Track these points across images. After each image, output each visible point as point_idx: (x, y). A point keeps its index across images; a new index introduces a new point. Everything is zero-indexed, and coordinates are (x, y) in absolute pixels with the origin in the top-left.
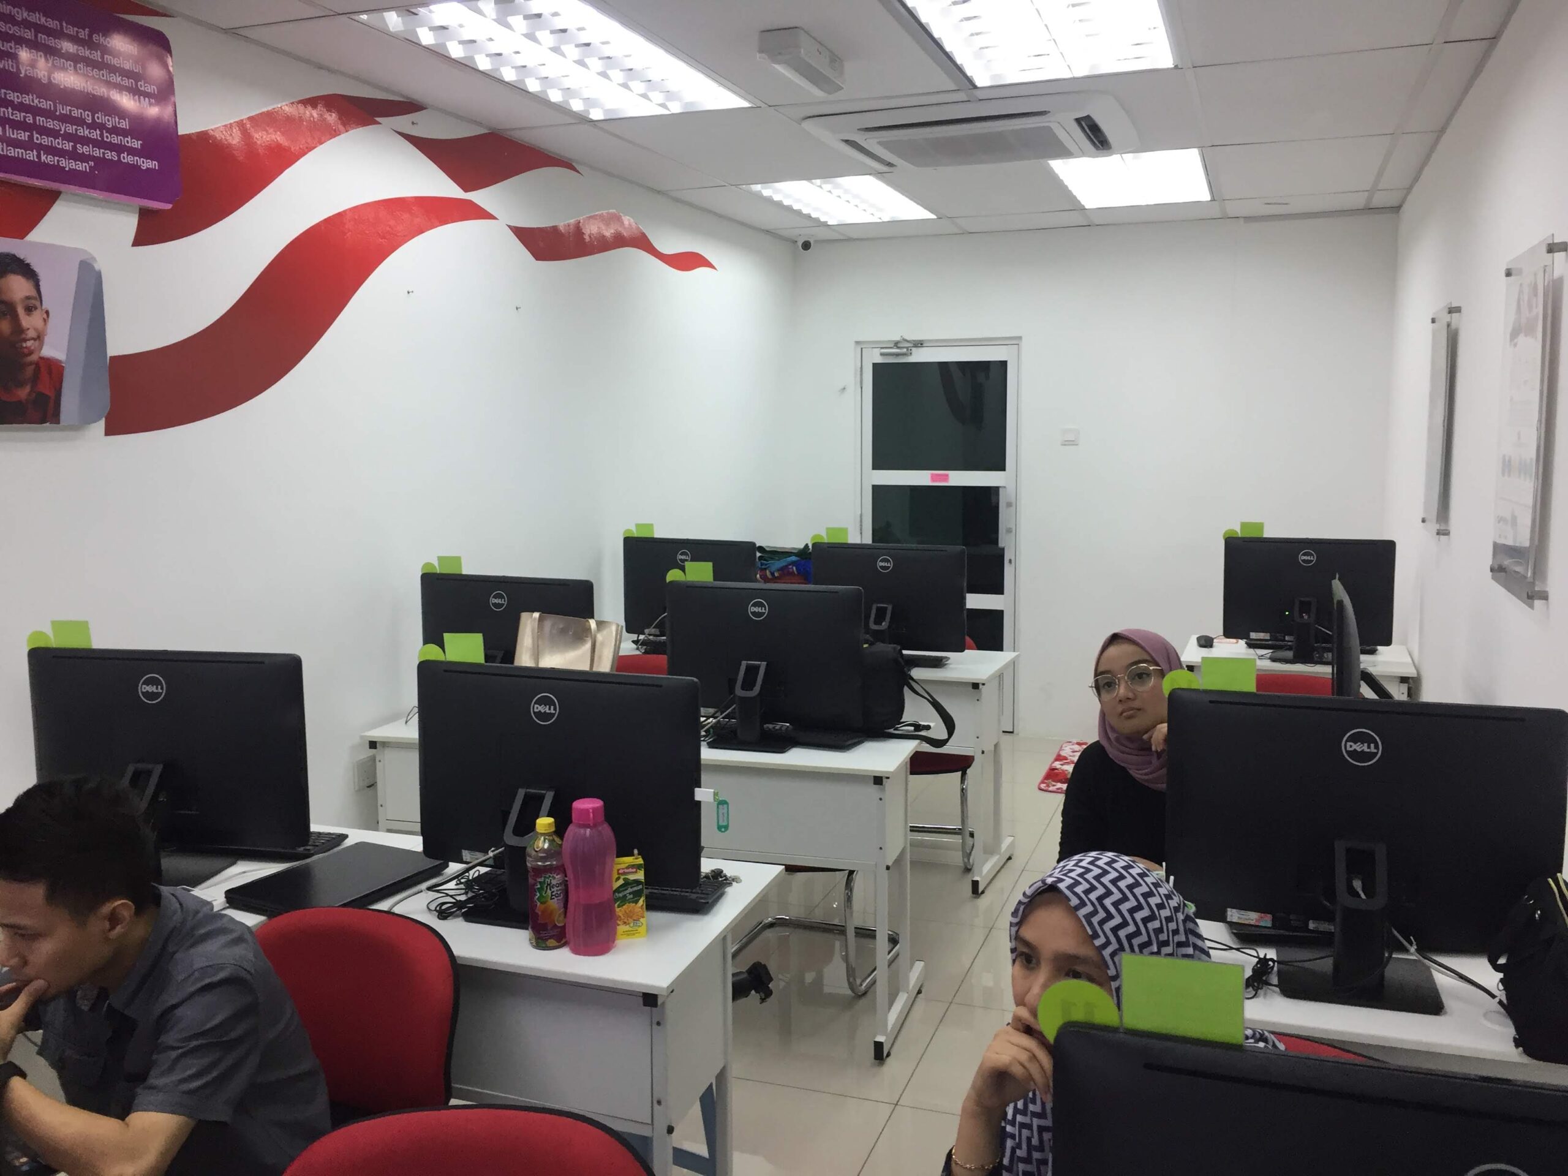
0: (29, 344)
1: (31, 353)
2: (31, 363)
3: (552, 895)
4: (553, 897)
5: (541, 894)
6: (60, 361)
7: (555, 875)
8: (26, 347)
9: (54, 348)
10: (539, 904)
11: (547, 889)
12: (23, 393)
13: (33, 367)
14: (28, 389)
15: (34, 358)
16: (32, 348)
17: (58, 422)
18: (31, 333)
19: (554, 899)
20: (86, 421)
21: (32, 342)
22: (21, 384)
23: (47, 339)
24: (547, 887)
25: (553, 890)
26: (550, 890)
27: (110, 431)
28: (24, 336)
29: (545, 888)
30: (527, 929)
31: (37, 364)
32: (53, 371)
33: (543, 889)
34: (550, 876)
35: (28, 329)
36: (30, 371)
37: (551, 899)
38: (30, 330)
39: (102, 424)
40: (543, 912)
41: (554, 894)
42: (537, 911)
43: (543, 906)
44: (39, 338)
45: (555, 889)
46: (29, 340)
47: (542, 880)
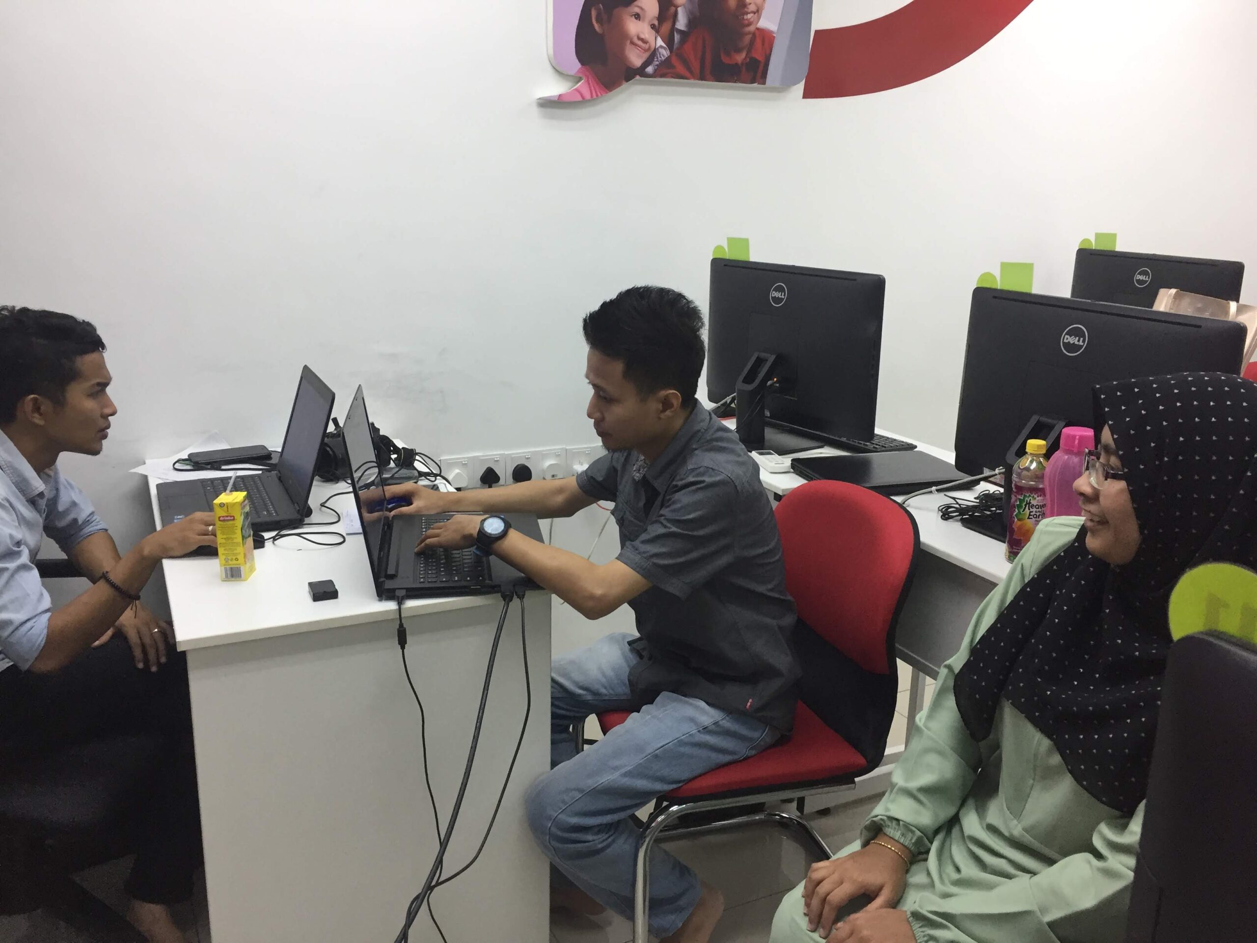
0: (749, 16)
1: (750, 24)
2: (749, 33)
3: (1030, 515)
4: (1030, 517)
5: (1019, 512)
6: (772, 32)
7: (1035, 496)
8: (747, 19)
9: (768, 22)
10: (1016, 520)
11: (1025, 508)
12: (740, 58)
13: (750, 36)
14: (744, 55)
15: (752, 28)
16: (752, 20)
17: (764, 83)
18: (752, 8)
19: (1031, 518)
20: (786, 85)
21: (752, 15)
22: (738, 51)
23: (764, 13)
24: (1026, 505)
25: (1031, 510)
26: (1029, 509)
27: (807, 95)
28: (746, 10)
29: (1024, 506)
30: (1005, 542)
31: (754, 34)
32: (766, 39)
33: (1022, 507)
34: (1030, 496)
35: (750, 4)
36: (747, 39)
37: (1029, 518)
38: (751, 5)
39: (800, 87)
40: (1020, 528)
41: (1031, 514)
42: (1013, 527)
43: (1019, 523)
44: (758, 12)
45: (1034, 510)
46: (750, 13)
47: (1022, 498)
